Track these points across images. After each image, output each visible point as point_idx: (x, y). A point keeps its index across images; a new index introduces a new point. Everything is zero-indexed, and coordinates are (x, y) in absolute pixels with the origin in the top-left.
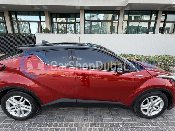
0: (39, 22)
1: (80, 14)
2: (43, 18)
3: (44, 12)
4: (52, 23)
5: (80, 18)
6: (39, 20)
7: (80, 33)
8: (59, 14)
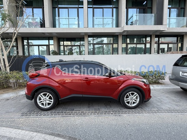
0: (48, 46)
1: (84, 38)
2: (52, 42)
3: (53, 37)
4: (59, 46)
5: (84, 41)
6: (48, 44)
7: (84, 54)
8: (66, 39)
